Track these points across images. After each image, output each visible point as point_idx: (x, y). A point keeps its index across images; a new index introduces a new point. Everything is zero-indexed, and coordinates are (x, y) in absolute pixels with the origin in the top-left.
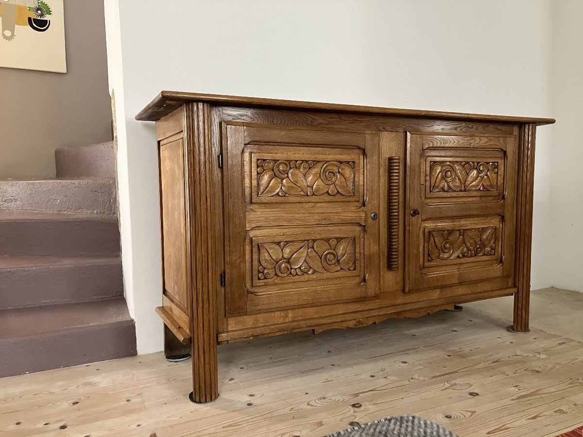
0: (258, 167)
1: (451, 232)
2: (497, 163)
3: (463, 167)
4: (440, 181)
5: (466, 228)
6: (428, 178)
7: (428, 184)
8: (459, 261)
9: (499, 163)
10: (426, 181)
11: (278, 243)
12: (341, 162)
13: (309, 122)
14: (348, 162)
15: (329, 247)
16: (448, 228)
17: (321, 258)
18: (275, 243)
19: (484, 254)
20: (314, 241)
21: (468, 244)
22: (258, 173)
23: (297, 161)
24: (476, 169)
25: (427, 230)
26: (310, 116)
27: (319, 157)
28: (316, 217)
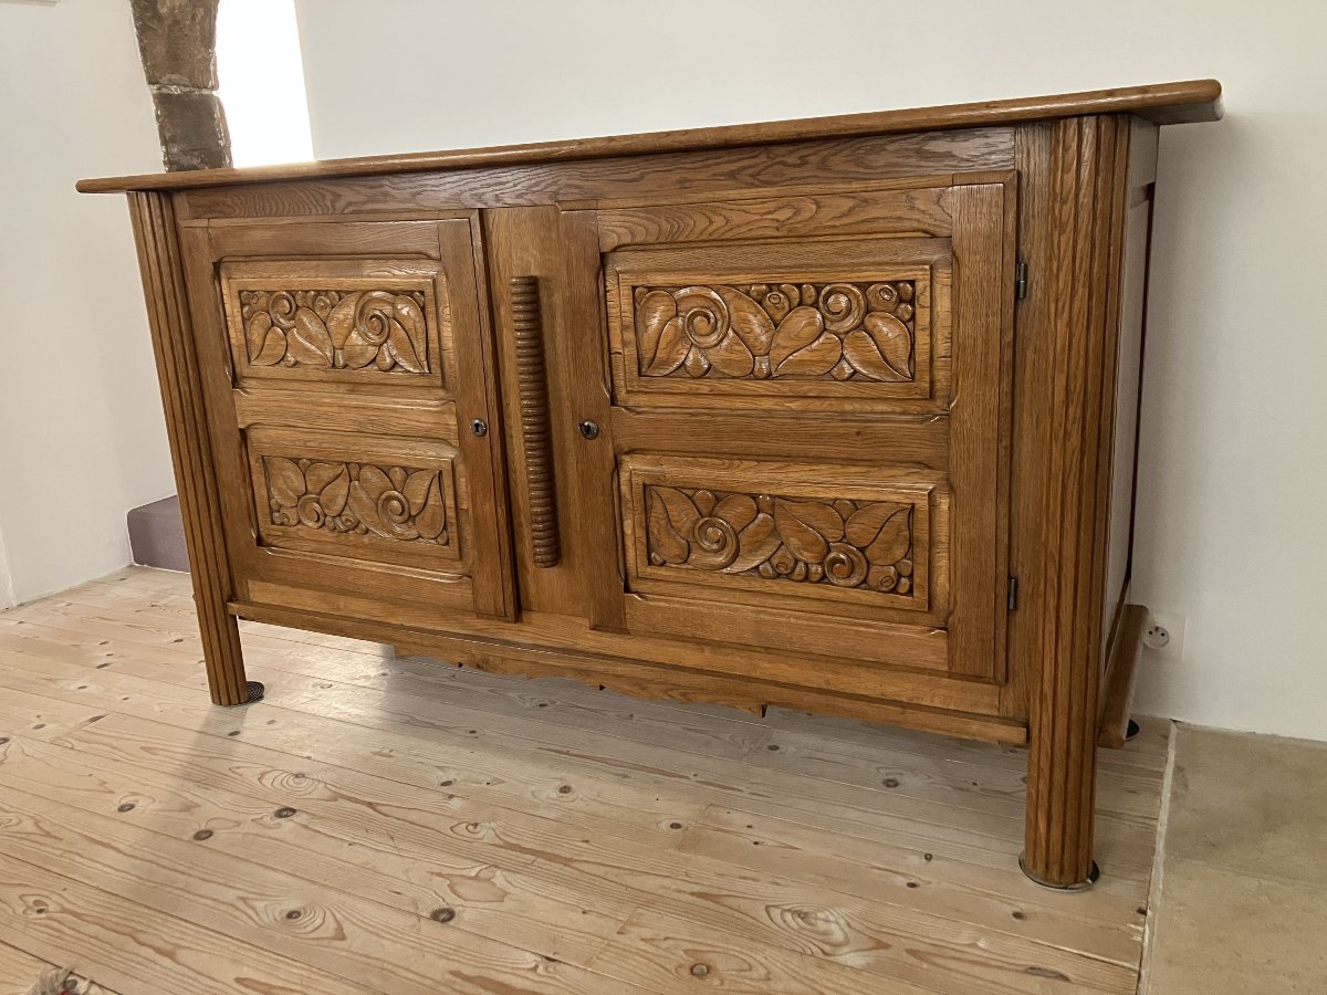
0: (242, 305)
1: (720, 497)
2: (912, 283)
3: (760, 303)
4: (673, 344)
5: (779, 492)
6: (630, 335)
7: (631, 351)
8: (757, 585)
9: (920, 286)
10: (624, 343)
11: (296, 461)
12: (395, 293)
13: (329, 204)
14: (411, 293)
15: (390, 485)
16: (711, 484)
17: (377, 505)
18: (291, 459)
19: (864, 581)
20: (361, 466)
21: (794, 542)
22: (244, 320)
23: (307, 292)
24: (815, 305)
25: (637, 480)
26: (330, 188)
27: (347, 282)
28: (352, 415)
